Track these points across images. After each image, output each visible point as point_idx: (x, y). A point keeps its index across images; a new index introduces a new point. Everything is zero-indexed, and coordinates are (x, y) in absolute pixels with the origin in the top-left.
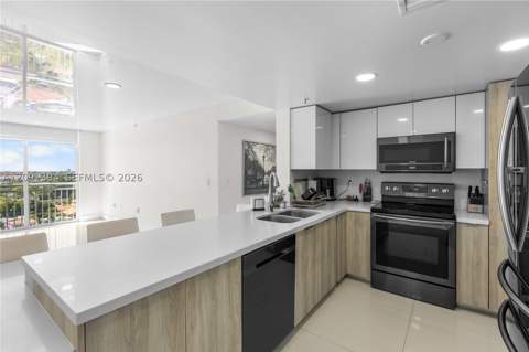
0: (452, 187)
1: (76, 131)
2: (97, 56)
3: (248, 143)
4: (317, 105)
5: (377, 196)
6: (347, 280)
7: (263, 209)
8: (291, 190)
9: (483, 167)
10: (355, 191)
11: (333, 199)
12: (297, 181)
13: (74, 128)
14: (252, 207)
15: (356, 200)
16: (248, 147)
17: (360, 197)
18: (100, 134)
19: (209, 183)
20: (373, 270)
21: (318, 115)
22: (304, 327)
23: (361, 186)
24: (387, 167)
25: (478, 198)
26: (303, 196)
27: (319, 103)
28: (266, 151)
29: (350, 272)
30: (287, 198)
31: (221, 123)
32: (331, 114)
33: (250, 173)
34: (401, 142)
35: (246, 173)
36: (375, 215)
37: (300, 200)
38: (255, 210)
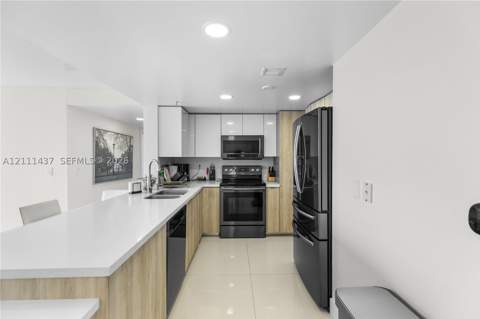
0: (260, 167)
3: (99, 130)
4: (183, 107)
5: (219, 175)
6: (204, 239)
7: (140, 192)
8: (160, 174)
9: (275, 155)
10: (203, 173)
14: (130, 191)
15: (205, 179)
16: (98, 134)
17: (207, 178)
20: (221, 226)
21: (183, 114)
23: (208, 169)
24: (228, 156)
25: (273, 173)
26: (171, 179)
27: (184, 105)
28: (116, 139)
29: (206, 231)
32: (188, 114)
38: (133, 193)
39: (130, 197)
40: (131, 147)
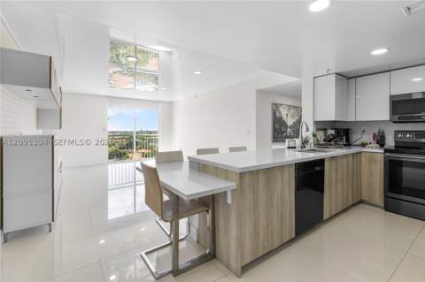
1: (158, 102)
2: (170, 53)
3: (276, 104)
4: (336, 74)
5: (390, 142)
7: (295, 147)
8: (314, 135)
10: (368, 138)
11: (348, 144)
12: (318, 130)
13: (157, 99)
14: (287, 146)
16: (276, 107)
18: (171, 103)
19: (249, 133)
20: (386, 197)
21: (337, 80)
22: (330, 223)
23: (375, 134)
24: (399, 118)
26: (325, 140)
27: (338, 72)
28: (288, 110)
30: (311, 141)
31: (258, 91)
32: (347, 79)
33: (277, 126)
34: (414, 97)
35: (274, 126)
36: (388, 154)
37: (322, 142)
38: (289, 147)
39: (287, 151)
40: (301, 116)
